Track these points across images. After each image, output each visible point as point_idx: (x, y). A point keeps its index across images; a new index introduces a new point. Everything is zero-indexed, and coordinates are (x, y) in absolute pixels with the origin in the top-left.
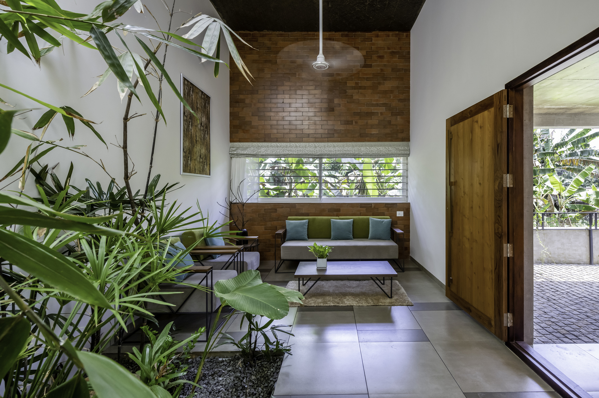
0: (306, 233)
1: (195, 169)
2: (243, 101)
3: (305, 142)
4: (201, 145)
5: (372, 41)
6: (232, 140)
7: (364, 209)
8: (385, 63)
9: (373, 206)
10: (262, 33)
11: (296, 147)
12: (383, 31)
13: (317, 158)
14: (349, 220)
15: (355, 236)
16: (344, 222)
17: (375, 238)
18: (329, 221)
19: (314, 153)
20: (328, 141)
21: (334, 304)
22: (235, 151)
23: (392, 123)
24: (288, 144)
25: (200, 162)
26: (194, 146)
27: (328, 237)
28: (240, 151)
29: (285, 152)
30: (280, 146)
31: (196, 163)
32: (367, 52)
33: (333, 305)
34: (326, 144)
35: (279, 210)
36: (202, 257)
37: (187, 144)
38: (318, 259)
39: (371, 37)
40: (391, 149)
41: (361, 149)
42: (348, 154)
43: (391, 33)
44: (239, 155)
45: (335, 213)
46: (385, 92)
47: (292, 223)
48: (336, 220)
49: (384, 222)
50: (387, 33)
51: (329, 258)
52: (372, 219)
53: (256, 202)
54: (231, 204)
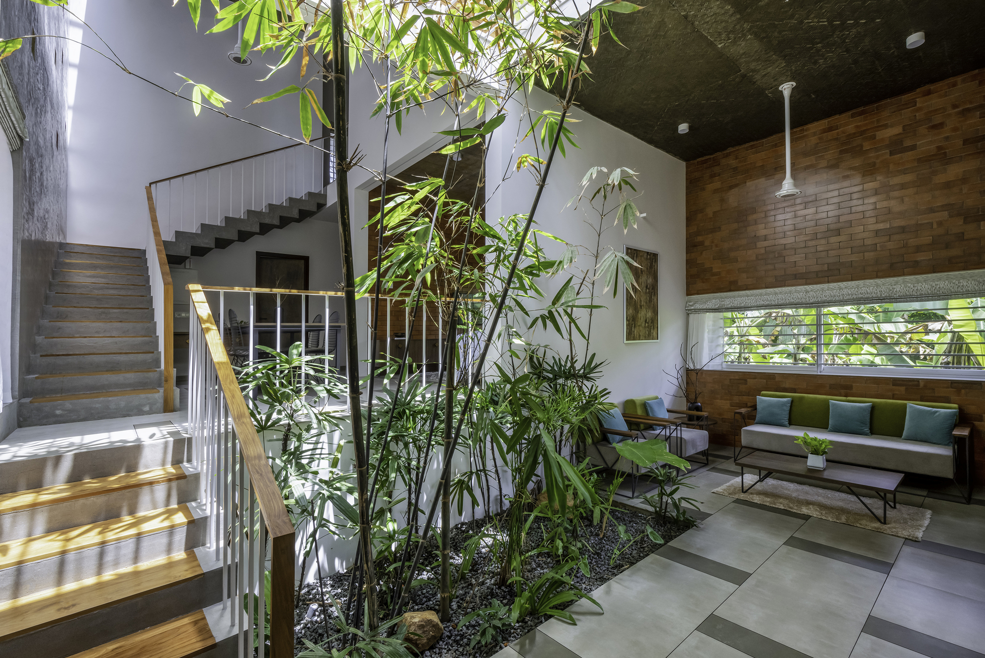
0: (787, 416)
1: (640, 336)
2: (702, 243)
3: (788, 286)
4: (646, 309)
5: (916, 105)
6: (689, 293)
7: (903, 389)
8: (946, 135)
9: (922, 384)
10: (725, 152)
11: (776, 294)
12: (941, 80)
13: (812, 307)
14: (863, 404)
15: (873, 432)
16: (852, 407)
17: (914, 439)
18: (826, 404)
19: (804, 301)
20: (828, 282)
21: (785, 507)
22: (692, 306)
23: (965, 238)
24: (763, 291)
25: (645, 327)
26: (638, 312)
27: (823, 425)
28: (698, 306)
29: (758, 303)
30: (752, 295)
31: (641, 329)
32: (904, 127)
33: (783, 508)
34: (825, 286)
35: (751, 382)
36: (642, 426)
37: (631, 311)
38: (810, 456)
39: (913, 99)
40: (965, 284)
41: (894, 289)
42: (867, 298)
43: (959, 79)
44: (698, 311)
45: (843, 391)
46: (948, 185)
47: (765, 400)
48: (838, 403)
49: (937, 414)
50: (952, 80)
51: (831, 458)
52: (911, 407)
53: (719, 368)
54: (688, 371)
